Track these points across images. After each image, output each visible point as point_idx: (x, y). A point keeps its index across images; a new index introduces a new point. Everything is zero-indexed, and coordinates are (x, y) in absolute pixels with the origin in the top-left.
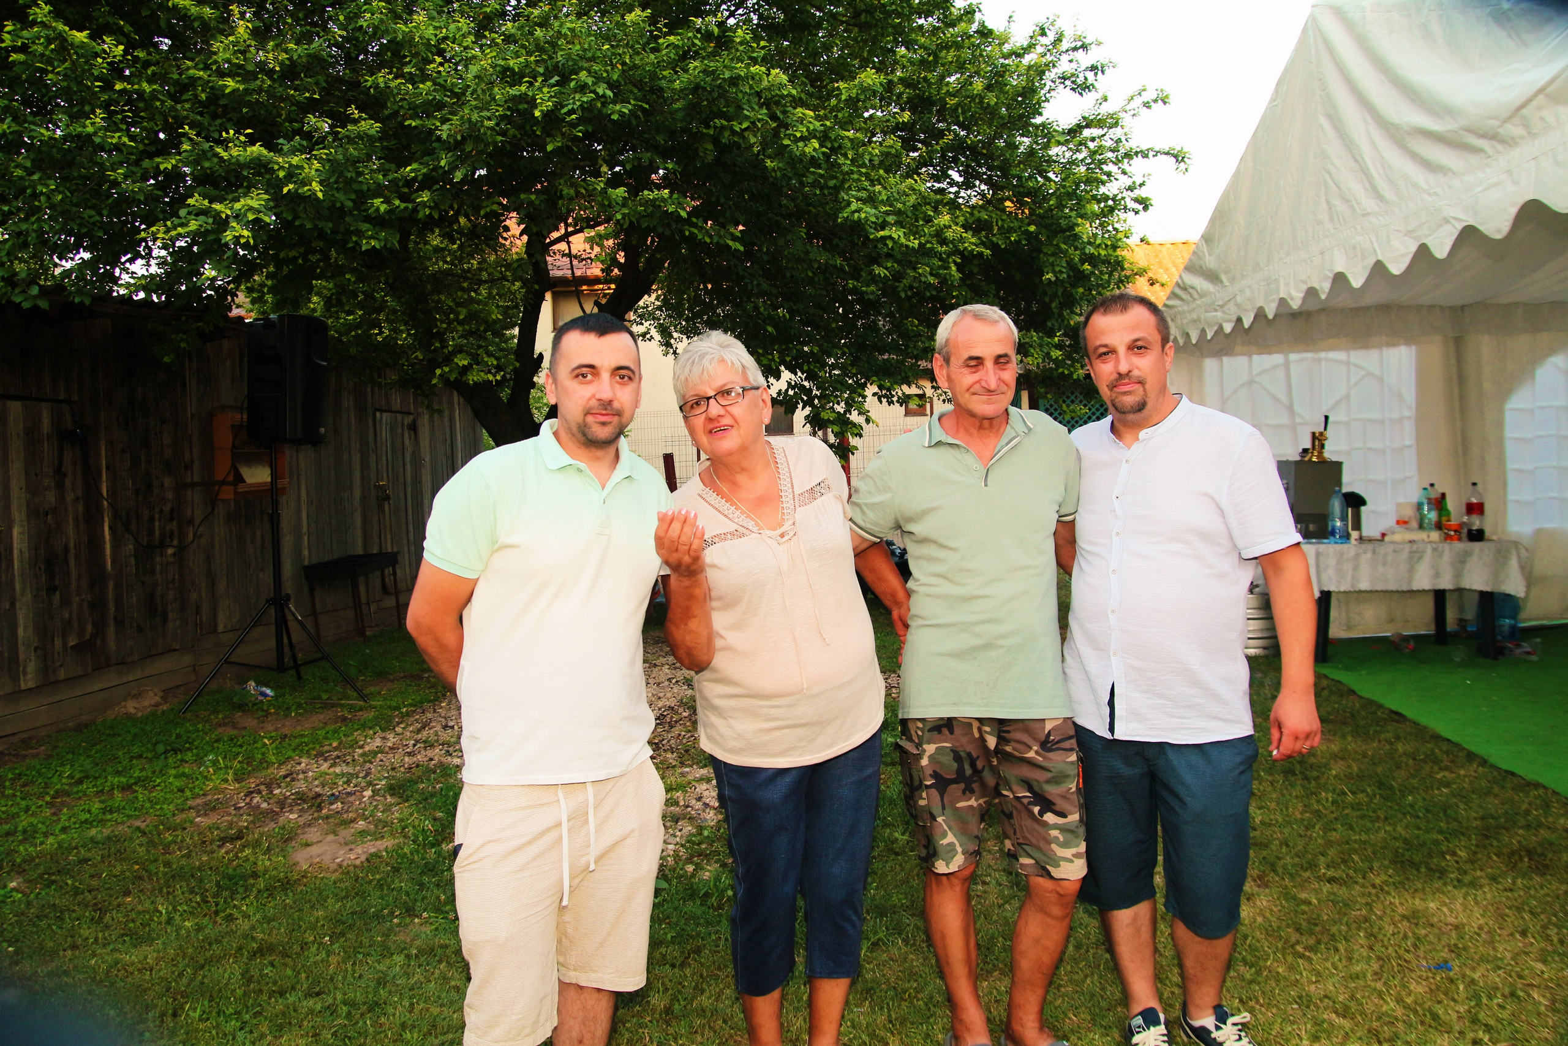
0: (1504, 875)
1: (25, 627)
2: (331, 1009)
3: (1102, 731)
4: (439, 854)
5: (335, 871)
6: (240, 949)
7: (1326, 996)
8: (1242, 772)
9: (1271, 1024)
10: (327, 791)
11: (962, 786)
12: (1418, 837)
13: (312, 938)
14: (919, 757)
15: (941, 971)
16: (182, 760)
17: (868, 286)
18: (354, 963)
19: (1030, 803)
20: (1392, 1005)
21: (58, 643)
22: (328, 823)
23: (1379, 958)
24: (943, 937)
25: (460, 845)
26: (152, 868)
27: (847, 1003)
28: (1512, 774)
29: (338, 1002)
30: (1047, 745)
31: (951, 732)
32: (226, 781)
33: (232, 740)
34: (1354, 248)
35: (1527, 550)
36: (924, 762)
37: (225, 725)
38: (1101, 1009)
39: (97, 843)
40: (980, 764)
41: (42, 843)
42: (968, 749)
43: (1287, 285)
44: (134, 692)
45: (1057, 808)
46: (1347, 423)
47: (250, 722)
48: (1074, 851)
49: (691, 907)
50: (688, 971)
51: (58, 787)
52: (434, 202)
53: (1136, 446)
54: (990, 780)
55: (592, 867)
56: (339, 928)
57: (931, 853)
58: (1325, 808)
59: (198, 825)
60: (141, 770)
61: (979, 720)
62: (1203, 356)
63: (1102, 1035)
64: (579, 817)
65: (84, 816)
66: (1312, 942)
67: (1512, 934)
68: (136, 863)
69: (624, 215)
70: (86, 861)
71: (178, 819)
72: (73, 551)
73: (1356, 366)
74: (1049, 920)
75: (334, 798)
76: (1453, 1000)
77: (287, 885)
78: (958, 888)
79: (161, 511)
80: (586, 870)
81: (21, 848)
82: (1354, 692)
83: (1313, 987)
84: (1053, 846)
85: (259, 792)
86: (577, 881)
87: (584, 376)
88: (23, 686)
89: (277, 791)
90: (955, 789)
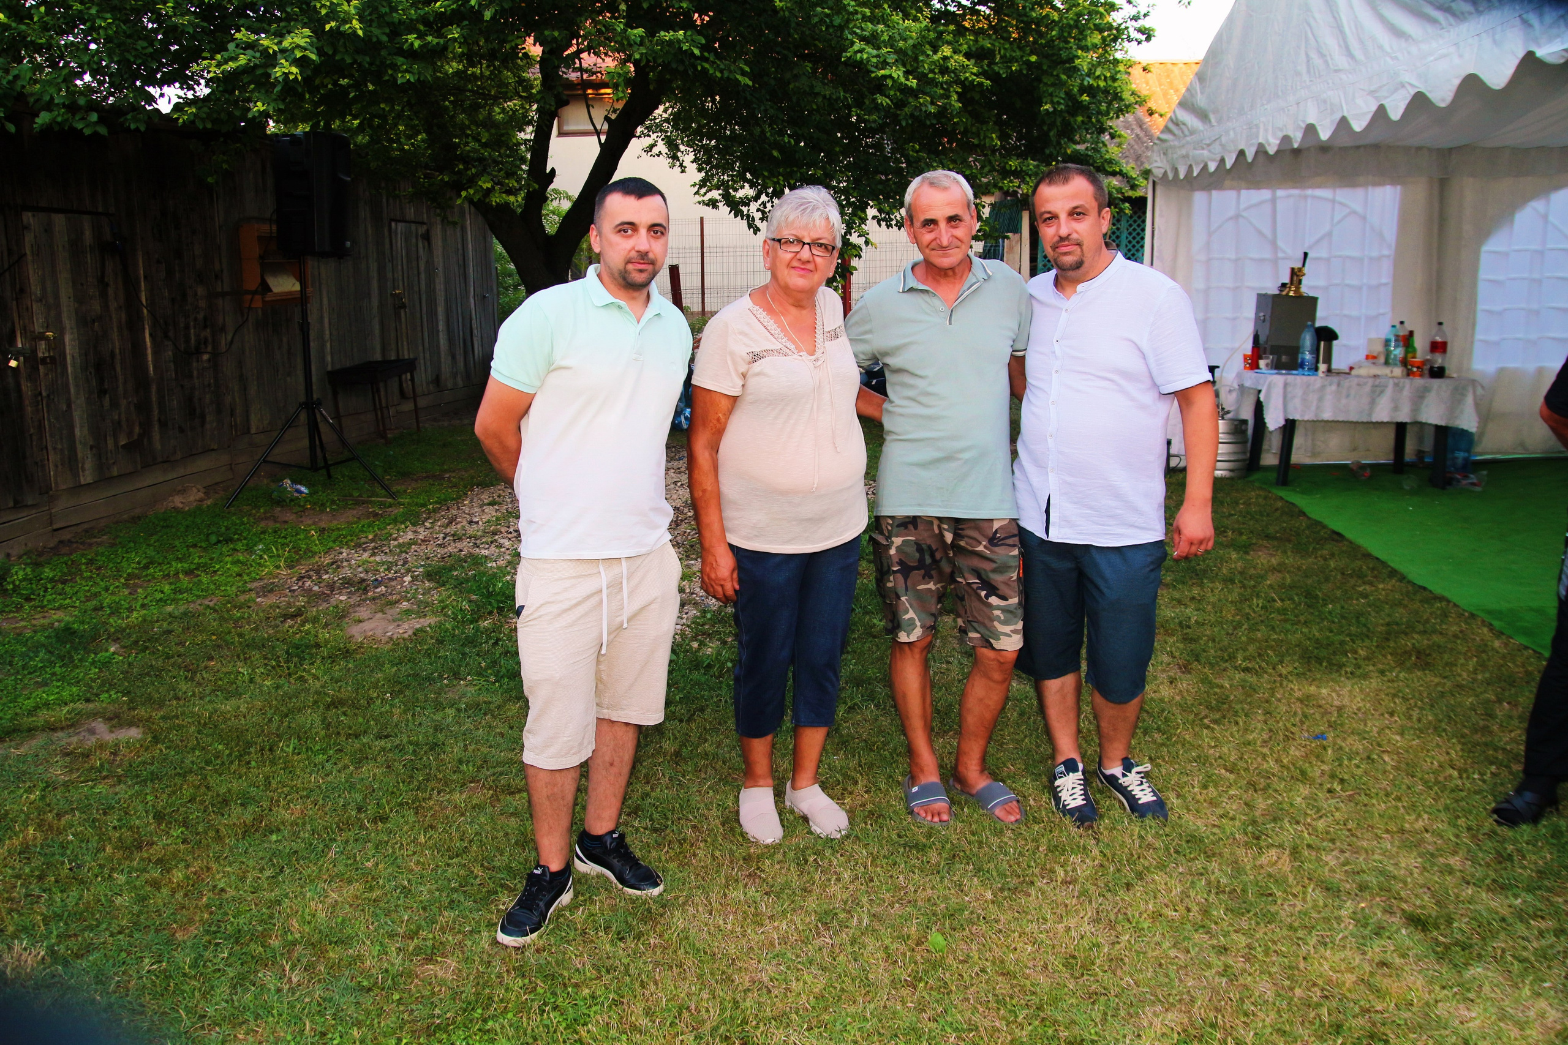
0: (1391, 670)
1: (82, 427)
2: (400, 748)
3: (1040, 533)
4: (477, 629)
5: (387, 642)
6: (315, 702)
7: (1220, 757)
8: (1152, 570)
9: (1170, 775)
10: (371, 577)
11: (922, 572)
12: (1328, 638)
13: (375, 695)
14: (888, 547)
15: (904, 730)
16: (235, 550)
17: (870, 114)
18: (414, 715)
19: (979, 588)
20: (1271, 763)
21: (110, 442)
22: (375, 604)
23: (1271, 730)
24: (904, 695)
25: (522, 607)
26: (228, 637)
27: (824, 748)
28: (1425, 589)
29: (405, 741)
30: (994, 541)
31: (916, 528)
32: (278, 567)
33: (275, 532)
34: (1325, 102)
35: (1483, 387)
36: (893, 551)
37: (266, 519)
38: (1034, 760)
39: (176, 617)
40: (938, 556)
41: (128, 617)
42: (929, 541)
43: (1266, 131)
44: (180, 488)
45: (1000, 593)
46: (1328, 260)
47: (290, 517)
48: (1012, 627)
49: (696, 675)
50: (693, 726)
51: (129, 571)
52: (464, 37)
53: (1074, 298)
54: (947, 568)
55: (625, 625)
56: (398, 687)
57: (895, 625)
58: (1254, 612)
59: (259, 605)
60: (200, 557)
61: (939, 518)
62: (1193, 189)
63: (1032, 780)
64: (616, 586)
65: (159, 596)
66: (1217, 716)
67: (1382, 715)
68: (213, 634)
69: (641, 54)
70: (169, 632)
71: (242, 598)
72: (118, 357)
73: (1341, 203)
74: (992, 684)
75: (378, 583)
76: (1322, 762)
77: (347, 653)
78: (917, 656)
79: (196, 319)
80: (620, 627)
81: (111, 620)
82: (1304, 514)
83: (1211, 751)
84: (996, 623)
85: (310, 577)
86: (612, 636)
87: (625, 231)
88: (83, 482)
89: (325, 577)
90: (916, 575)
